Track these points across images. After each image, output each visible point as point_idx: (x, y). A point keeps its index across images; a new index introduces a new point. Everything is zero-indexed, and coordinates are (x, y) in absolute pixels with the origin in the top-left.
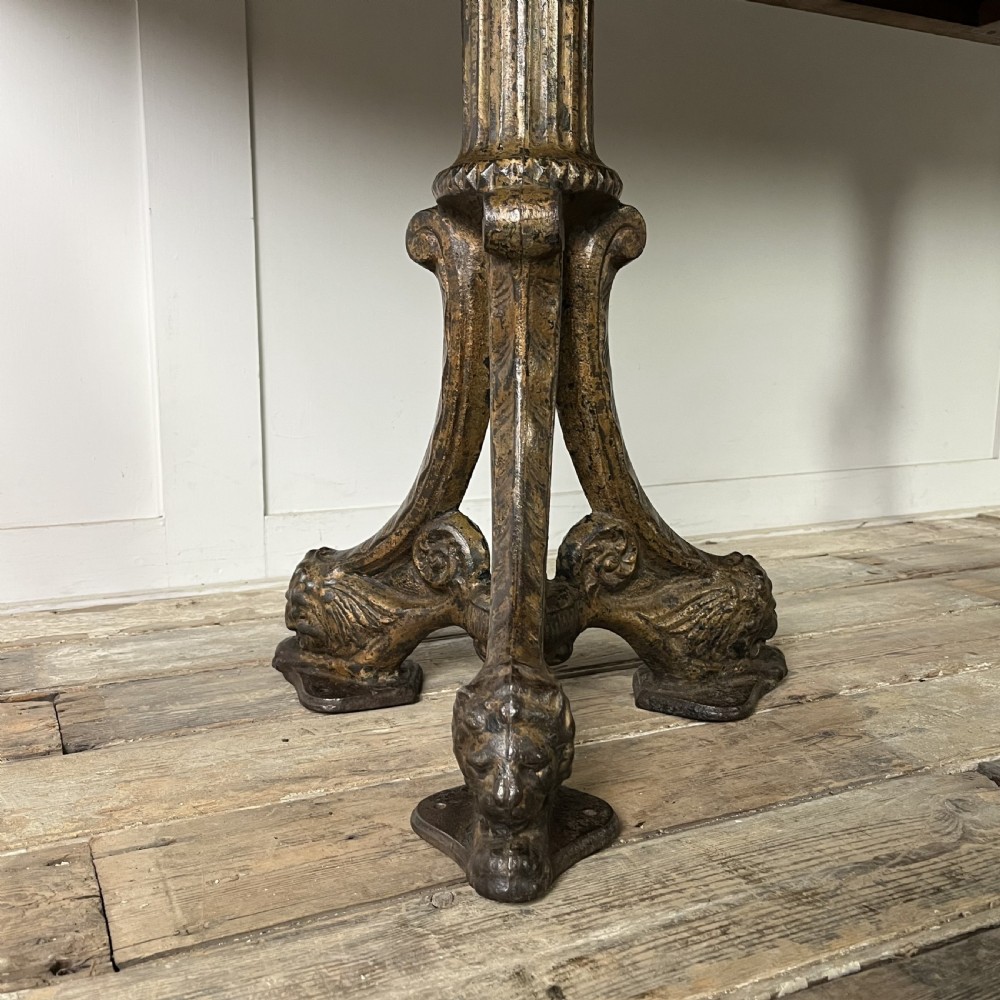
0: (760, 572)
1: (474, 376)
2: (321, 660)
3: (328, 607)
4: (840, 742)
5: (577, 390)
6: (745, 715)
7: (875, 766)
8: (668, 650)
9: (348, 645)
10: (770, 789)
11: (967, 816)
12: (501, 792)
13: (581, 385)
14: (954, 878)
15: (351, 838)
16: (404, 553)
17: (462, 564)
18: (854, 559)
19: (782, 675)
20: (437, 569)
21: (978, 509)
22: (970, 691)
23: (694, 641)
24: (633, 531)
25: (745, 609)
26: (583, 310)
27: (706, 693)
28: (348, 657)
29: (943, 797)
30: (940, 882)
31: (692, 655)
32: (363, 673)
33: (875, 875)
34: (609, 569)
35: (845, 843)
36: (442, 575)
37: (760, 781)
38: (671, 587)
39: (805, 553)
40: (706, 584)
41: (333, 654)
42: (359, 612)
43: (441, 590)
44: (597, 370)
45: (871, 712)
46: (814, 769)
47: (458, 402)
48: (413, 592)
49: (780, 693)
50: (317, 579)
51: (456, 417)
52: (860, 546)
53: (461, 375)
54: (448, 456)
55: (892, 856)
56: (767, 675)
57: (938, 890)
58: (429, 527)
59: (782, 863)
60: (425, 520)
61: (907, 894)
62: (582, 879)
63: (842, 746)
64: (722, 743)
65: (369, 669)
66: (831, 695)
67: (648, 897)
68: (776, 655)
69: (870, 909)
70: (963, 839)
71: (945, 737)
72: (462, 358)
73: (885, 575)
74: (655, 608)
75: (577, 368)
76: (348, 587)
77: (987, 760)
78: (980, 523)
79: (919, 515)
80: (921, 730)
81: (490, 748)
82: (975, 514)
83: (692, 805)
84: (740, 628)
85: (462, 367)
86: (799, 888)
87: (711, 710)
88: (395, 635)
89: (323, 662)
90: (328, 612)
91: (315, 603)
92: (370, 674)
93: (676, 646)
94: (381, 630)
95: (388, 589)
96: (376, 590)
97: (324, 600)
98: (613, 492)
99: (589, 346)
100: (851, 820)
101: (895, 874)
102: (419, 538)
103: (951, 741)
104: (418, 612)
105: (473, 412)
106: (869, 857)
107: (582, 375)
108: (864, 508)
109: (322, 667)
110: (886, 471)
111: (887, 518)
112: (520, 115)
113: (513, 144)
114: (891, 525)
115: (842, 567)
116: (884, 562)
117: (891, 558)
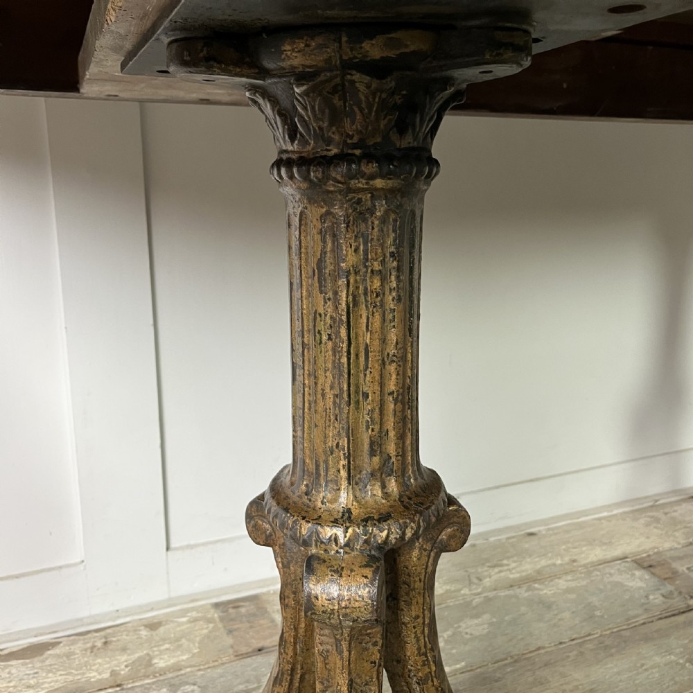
1: (307, 650)
5: (404, 665)
13: (407, 662)
18: (650, 567)
26: (409, 604)
44: (423, 650)
51: (291, 680)
53: (295, 649)
75: (402, 648)
85: (295, 644)
99: (415, 633)
105: (307, 676)
107: (408, 654)
108: (655, 485)
111: (675, 492)
112: (343, 474)
113: (335, 500)
114: (678, 503)
115: (640, 584)
116: (673, 576)
117: (681, 567)
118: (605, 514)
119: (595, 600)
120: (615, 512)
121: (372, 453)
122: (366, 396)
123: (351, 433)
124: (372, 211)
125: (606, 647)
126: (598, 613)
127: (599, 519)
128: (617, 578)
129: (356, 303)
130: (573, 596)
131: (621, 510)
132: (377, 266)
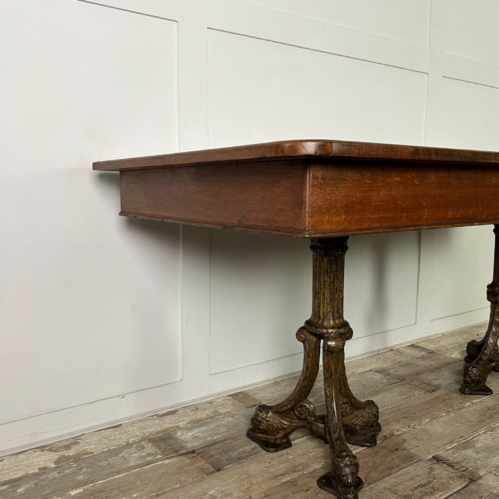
3: (269, 423)
4: (400, 452)
6: (375, 444)
7: (410, 459)
8: (356, 429)
9: (274, 433)
10: (389, 468)
11: (433, 472)
12: (349, 481)
14: (434, 489)
15: (306, 491)
16: (292, 409)
17: (309, 413)
18: (381, 372)
19: (380, 430)
20: (302, 414)
21: (411, 341)
22: (426, 431)
23: (362, 426)
24: (349, 401)
25: (373, 416)
27: (365, 439)
28: (273, 436)
29: (427, 467)
30: (432, 490)
31: (361, 429)
32: (279, 440)
33: (419, 490)
34: (344, 412)
35: (411, 482)
37: (387, 466)
38: (356, 413)
40: (364, 411)
41: (269, 435)
42: (278, 424)
43: (303, 420)
45: (405, 441)
46: (397, 461)
47: (310, 375)
48: (293, 419)
49: (381, 435)
50: (265, 415)
52: (380, 365)
54: (307, 387)
55: (421, 485)
56: (377, 431)
57: (432, 492)
58: (300, 404)
59: (400, 489)
60: (299, 402)
64: (373, 454)
65: (280, 439)
66: (393, 435)
68: (379, 425)
70: (434, 479)
71: (423, 448)
72: (312, 365)
73: (392, 381)
74: (353, 419)
76: (275, 418)
77: (434, 455)
78: (414, 349)
79: (394, 346)
80: (418, 446)
81: (345, 471)
82: (410, 344)
83: (375, 474)
84: (372, 421)
86: (405, 495)
87: (368, 444)
88: (288, 429)
89: (265, 436)
90: (269, 424)
91: (265, 422)
92: (280, 440)
93: (358, 428)
94: (284, 429)
95: (285, 418)
96: (281, 418)
97: (268, 421)
98: (345, 393)
100: (410, 476)
101: (423, 489)
102: (297, 406)
103: (425, 450)
104: (295, 424)
106: (416, 486)
108: (377, 347)
109: (265, 438)
111: (385, 349)
112: (331, 318)
113: (330, 324)
114: (387, 352)
115: (378, 377)
116: (389, 374)
117: (392, 371)
118: (360, 358)
119: (365, 383)
120: (364, 357)
121: (337, 313)
122: (336, 299)
123: (333, 308)
124: (338, 258)
125: (372, 394)
126: (366, 386)
127: (359, 359)
128: (371, 376)
129: (335, 278)
130: (357, 382)
131: (366, 356)
132: (339, 270)
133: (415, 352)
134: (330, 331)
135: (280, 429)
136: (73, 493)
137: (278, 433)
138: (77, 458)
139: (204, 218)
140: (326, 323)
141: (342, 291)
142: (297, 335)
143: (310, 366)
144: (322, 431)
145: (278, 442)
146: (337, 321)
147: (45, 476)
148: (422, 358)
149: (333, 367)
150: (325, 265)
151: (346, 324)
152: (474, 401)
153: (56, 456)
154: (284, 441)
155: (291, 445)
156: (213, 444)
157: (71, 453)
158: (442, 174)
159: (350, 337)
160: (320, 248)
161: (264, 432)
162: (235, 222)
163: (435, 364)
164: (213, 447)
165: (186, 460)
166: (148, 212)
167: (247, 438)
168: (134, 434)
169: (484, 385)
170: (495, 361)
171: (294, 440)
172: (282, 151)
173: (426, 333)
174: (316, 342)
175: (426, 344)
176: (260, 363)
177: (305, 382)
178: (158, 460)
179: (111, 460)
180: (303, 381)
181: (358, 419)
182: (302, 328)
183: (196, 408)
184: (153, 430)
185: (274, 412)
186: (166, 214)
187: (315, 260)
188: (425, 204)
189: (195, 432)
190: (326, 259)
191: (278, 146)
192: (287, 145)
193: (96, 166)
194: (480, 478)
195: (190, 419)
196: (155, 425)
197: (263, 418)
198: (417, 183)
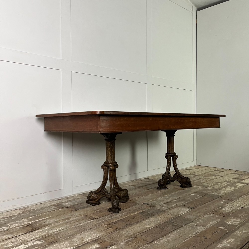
0: (127, 190)
2: (92, 201)
6: (127, 202)
7: (137, 204)
11: (142, 206)
14: (141, 209)
15: (104, 212)
16: (100, 191)
17: (106, 192)
18: (133, 186)
19: (129, 198)
20: (103, 193)
22: (143, 198)
24: (118, 188)
28: (95, 201)
31: (123, 197)
33: (137, 209)
36: (104, 193)
37: (129, 206)
38: (121, 192)
39: (128, 185)
40: (123, 191)
41: (93, 201)
43: (104, 194)
45: (136, 201)
46: (132, 205)
48: (101, 195)
49: (129, 200)
52: (134, 184)
58: (102, 189)
59: (131, 210)
60: (102, 188)
61: (139, 210)
62: (120, 212)
63: (134, 203)
64: (125, 204)
66: (133, 200)
67: (124, 212)
68: (128, 197)
69: (137, 211)
73: (136, 188)
74: (120, 194)
76: (95, 195)
77: (144, 203)
79: (139, 179)
80: (140, 201)
81: (115, 204)
82: (145, 178)
83: (125, 208)
84: (126, 195)
86: (133, 211)
87: (124, 202)
88: (99, 198)
93: (121, 197)
94: (98, 198)
96: (97, 195)
97: (92, 196)
100: (135, 207)
103: (142, 202)
108: (133, 179)
110: (135, 174)
111: (136, 180)
112: (111, 160)
113: (111, 162)
116: (136, 186)
121: (113, 159)
122: (113, 155)
123: (112, 157)
124: (113, 142)
127: (126, 183)
128: (129, 187)
129: (112, 148)
133: (147, 180)
134: (111, 164)
135: (97, 198)
136: (31, 217)
137: (96, 200)
138: (29, 211)
139: (73, 130)
140: (109, 162)
141: (114, 152)
142: (101, 167)
143: (105, 176)
144: (109, 196)
145: (96, 202)
146: (113, 161)
147: (20, 215)
148: (149, 181)
149: (112, 175)
150: (109, 145)
151: (116, 163)
152: (161, 191)
153: (22, 211)
154: (98, 202)
155: (100, 204)
156: (74, 205)
157: (27, 210)
158: (135, 118)
159: (118, 167)
160: (107, 140)
161: (92, 200)
162: (82, 131)
163: (152, 183)
164: (75, 206)
165: (66, 209)
166: (55, 130)
167: (86, 203)
168: (48, 205)
169: (165, 186)
170: (169, 179)
171: (101, 203)
172: (93, 113)
173: (152, 174)
174: (107, 169)
175: (151, 178)
176: (90, 184)
177: (104, 182)
178: (57, 210)
179: (41, 211)
180: (103, 182)
181: (121, 194)
182: (103, 165)
183: (68, 198)
184: (54, 203)
185: (95, 193)
186: (61, 130)
187: (106, 143)
188: (130, 126)
189: (69, 203)
190: (109, 143)
191: (92, 112)
192: (94, 112)
193: (37, 116)
194: (156, 206)
195: (67, 200)
196: (54, 202)
197: (91, 195)
198: (128, 120)
